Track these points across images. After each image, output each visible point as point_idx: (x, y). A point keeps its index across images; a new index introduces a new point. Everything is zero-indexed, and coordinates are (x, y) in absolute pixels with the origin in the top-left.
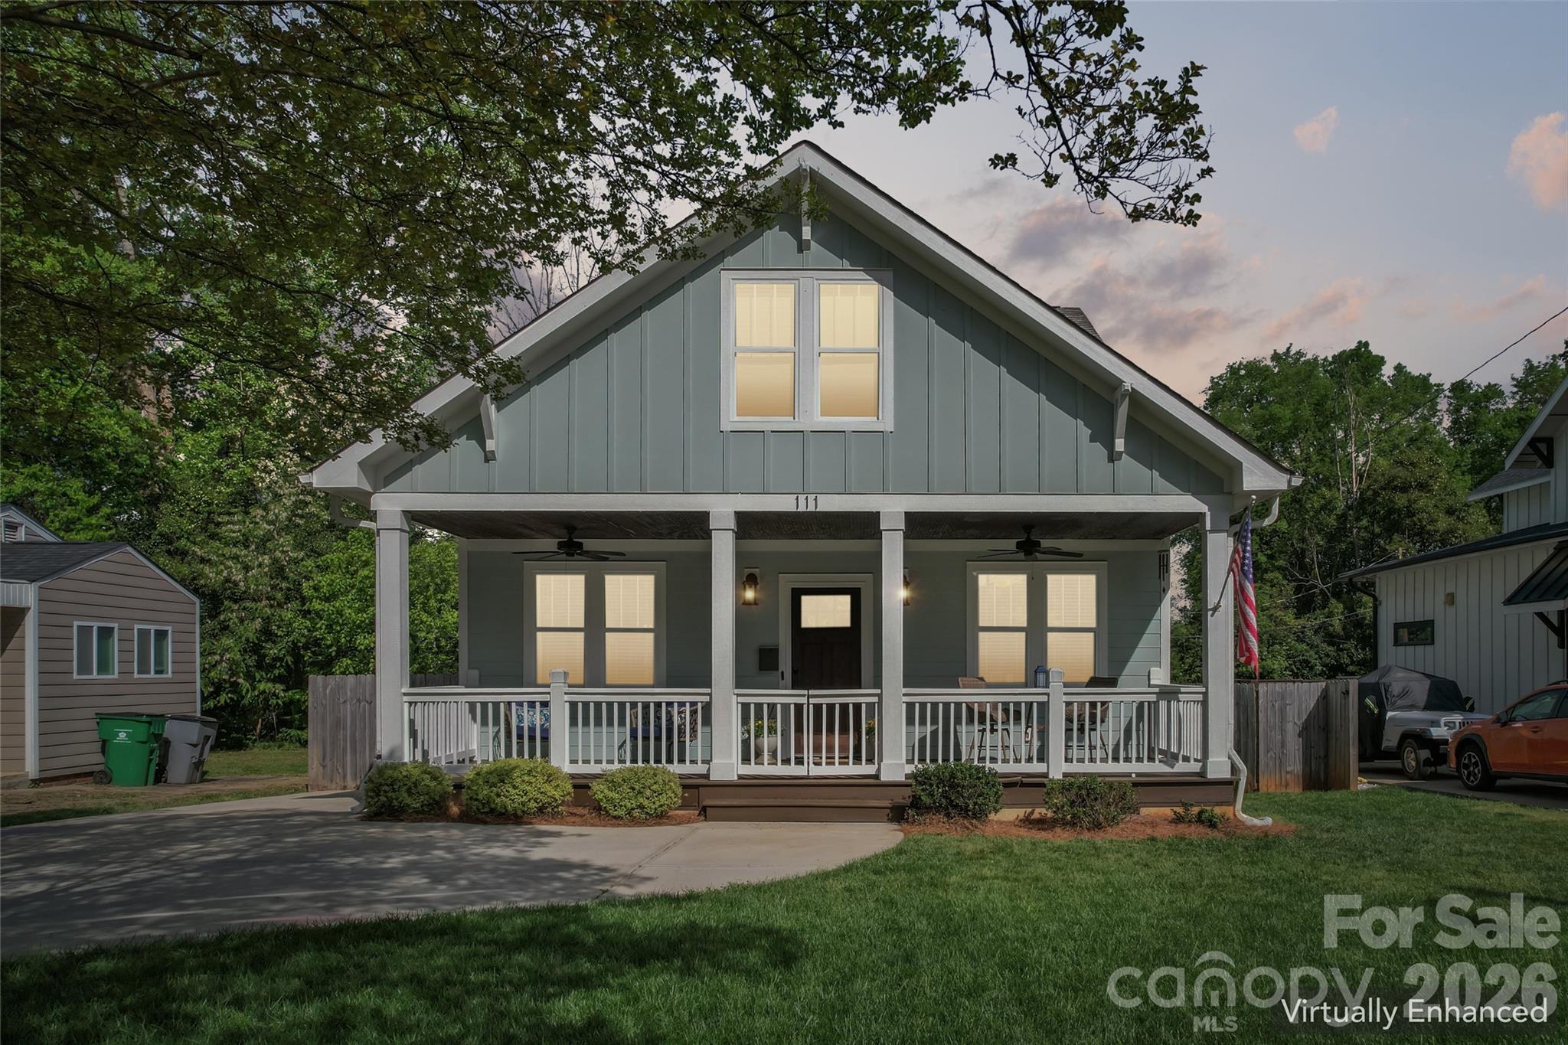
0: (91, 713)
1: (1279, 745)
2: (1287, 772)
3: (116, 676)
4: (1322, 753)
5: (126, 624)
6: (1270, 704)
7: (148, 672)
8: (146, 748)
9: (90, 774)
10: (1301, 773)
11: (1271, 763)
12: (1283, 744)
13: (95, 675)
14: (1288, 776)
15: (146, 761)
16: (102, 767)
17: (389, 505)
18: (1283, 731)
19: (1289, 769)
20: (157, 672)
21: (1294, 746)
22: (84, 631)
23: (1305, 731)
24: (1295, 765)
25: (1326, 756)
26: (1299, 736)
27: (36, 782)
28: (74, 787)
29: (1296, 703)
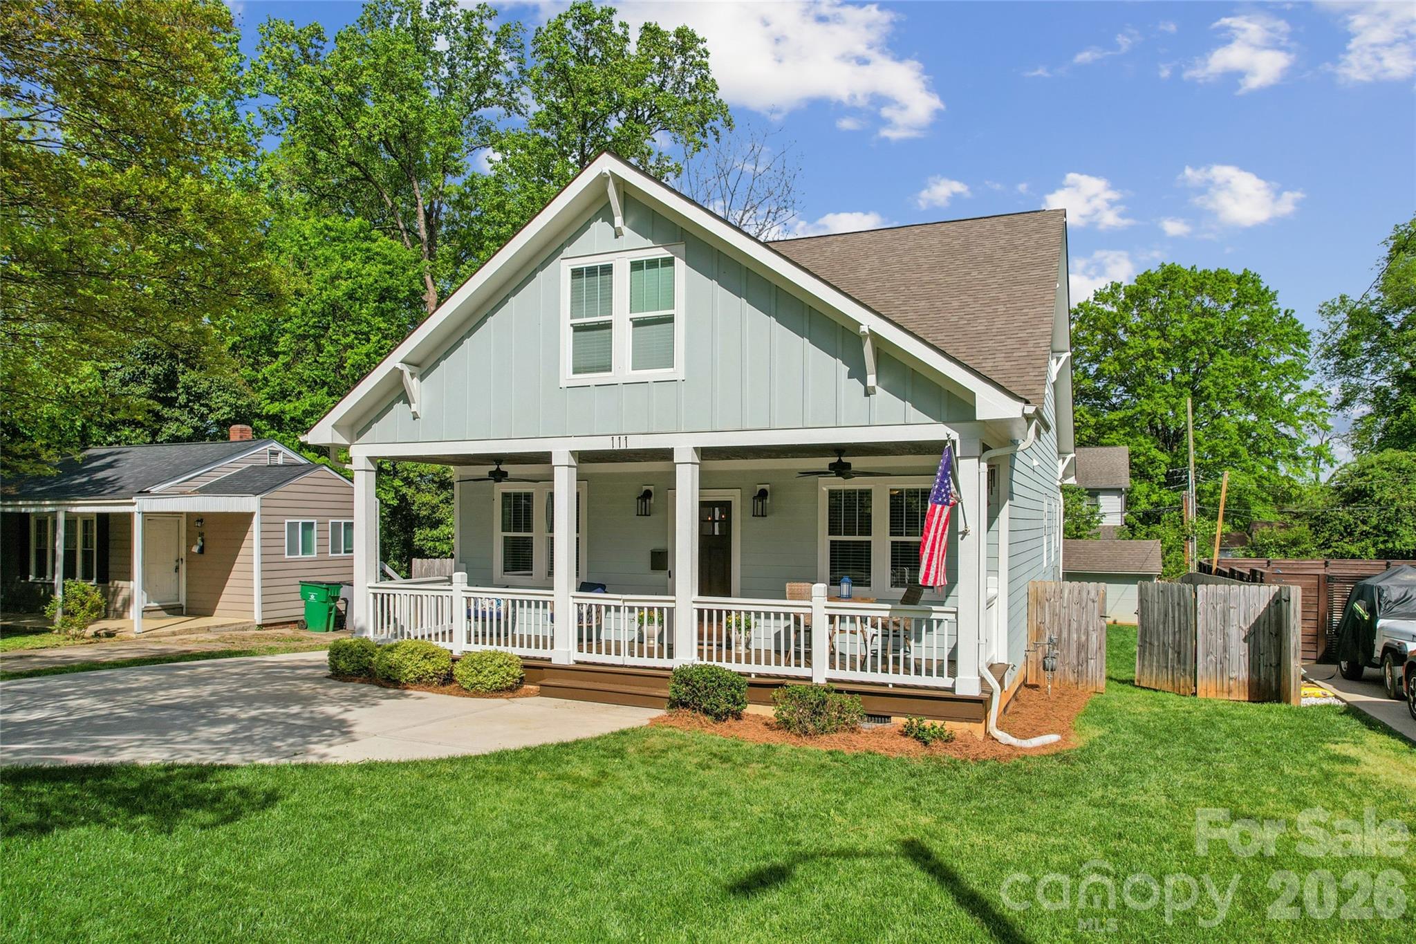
0: (297, 581)
1: (1220, 650)
2: (1230, 678)
3: (315, 556)
4: (1274, 661)
5: (323, 519)
6: (1210, 608)
7: (340, 552)
8: (326, 607)
9: (296, 622)
10: (1246, 680)
11: (1211, 669)
12: (1225, 649)
13: (300, 555)
14: (1231, 682)
15: (326, 614)
16: (303, 618)
17: (360, 453)
18: (1225, 635)
19: (1233, 675)
20: (345, 552)
21: (1239, 652)
22: (293, 526)
23: (1253, 635)
24: (1240, 670)
25: (1279, 665)
26: (1245, 640)
27: (261, 627)
28: (283, 631)
29: (1242, 607)
